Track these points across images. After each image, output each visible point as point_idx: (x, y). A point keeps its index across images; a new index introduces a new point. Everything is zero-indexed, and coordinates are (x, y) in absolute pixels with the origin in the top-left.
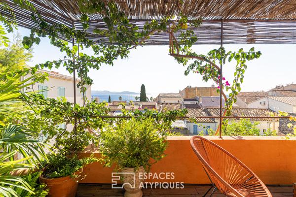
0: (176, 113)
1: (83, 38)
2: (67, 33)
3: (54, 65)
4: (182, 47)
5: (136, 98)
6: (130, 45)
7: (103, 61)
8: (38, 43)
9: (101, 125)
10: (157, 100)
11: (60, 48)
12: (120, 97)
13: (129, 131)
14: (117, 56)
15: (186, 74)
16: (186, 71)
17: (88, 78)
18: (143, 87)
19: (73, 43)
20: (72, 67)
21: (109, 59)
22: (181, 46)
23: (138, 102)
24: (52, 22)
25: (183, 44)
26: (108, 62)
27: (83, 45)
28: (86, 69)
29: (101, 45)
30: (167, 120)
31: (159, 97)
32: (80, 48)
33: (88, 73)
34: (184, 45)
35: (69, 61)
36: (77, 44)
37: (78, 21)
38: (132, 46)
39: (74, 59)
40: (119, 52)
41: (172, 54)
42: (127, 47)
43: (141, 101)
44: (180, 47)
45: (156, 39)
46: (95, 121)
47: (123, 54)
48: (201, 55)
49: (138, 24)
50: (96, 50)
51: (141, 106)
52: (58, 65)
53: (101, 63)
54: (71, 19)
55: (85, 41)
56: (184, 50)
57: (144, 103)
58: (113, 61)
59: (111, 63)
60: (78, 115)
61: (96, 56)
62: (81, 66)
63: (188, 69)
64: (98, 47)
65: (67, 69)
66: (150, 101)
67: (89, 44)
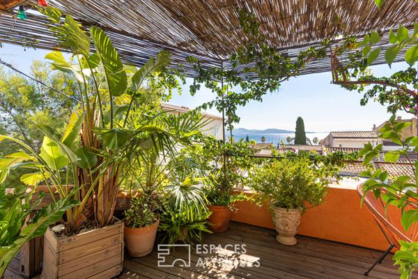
0: (342, 155)
1: (232, 76)
2: (219, 74)
3: (208, 106)
4: (351, 71)
5: (289, 139)
6: (281, 77)
7: (251, 98)
8: (199, 89)
9: (249, 165)
10: (327, 143)
11: (211, 90)
12: (263, 138)
13: (281, 169)
14: (265, 90)
15: (363, 103)
16: (362, 100)
17: (236, 116)
18: (300, 122)
19: (222, 83)
20: (222, 106)
21: (258, 95)
22: (349, 70)
23: (291, 145)
24: (207, 68)
25: (352, 67)
26: (257, 99)
27: (232, 83)
28: (234, 107)
29: (249, 82)
30: (328, 162)
31: (331, 137)
32: (229, 87)
33: (236, 111)
34: (354, 69)
35: (220, 101)
36: (225, 84)
37: (227, 60)
38: (283, 79)
39: (223, 98)
40: (268, 86)
41: (336, 82)
42: (278, 80)
43: (296, 143)
44: (347, 73)
45: (314, 66)
46: (243, 161)
47: (273, 87)
48: (384, 78)
49: (290, 52)
50: (244, 86)
51: (297, 151)
52: (211, 105)
53: (249, 100)
54: (221, 59)
55: (234, 80)
56: (353, 76)
57: (303, 148)
58: (262, 97)
59: (259, 99)
60: (227, 154)
61: (243, 93)
62: (229, 105)
63: (365, 96)
64: (246, 84)
65: (218, 108)
66: (313, 144)
67: (237, 81)
